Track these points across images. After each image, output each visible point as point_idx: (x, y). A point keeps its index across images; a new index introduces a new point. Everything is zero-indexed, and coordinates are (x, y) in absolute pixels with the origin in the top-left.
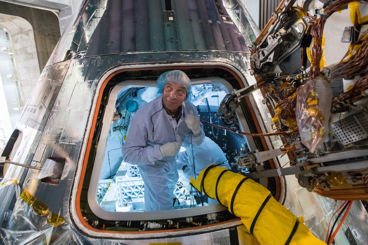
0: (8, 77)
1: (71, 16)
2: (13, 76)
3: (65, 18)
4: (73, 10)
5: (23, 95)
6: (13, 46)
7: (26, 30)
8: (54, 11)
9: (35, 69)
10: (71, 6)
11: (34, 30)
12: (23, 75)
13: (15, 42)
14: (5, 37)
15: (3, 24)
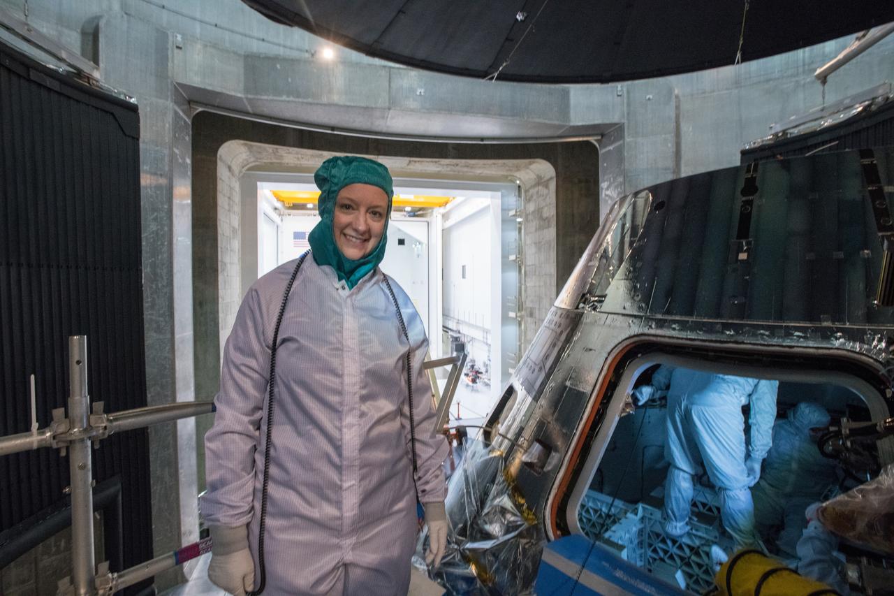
0: (510, 259)
1: (621, 142)
2: (517, 258)
3: (611, 147)
4: (625, 130)
5: (526, 290)
6: (525, 207)
7: (545, 179)
8: (592, 139)
9: (550, 246)
10: (623, 123)
11: (557, 176)
12: (531, 256)
13: (528, 200)
14: (517, 194)
15: (517, 174)
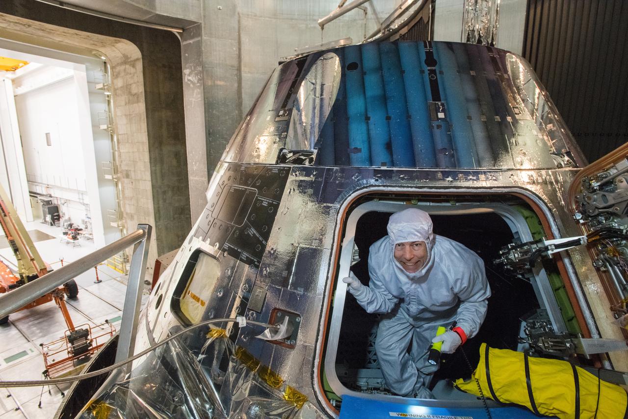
0: (101, 128)
1: (199, 39)
2: (108, 127)
3: (191, 41)
4: (203, 29)
5: (120, 156)
6: (113, 83)
7: (132, 59)
8: (174, 31)
9: (140, 118)
10: (201, 23)
11: (143, 59)
12: (123, 126)
13: (116, 76)
14: (103, 69)
15: (102, 50)
